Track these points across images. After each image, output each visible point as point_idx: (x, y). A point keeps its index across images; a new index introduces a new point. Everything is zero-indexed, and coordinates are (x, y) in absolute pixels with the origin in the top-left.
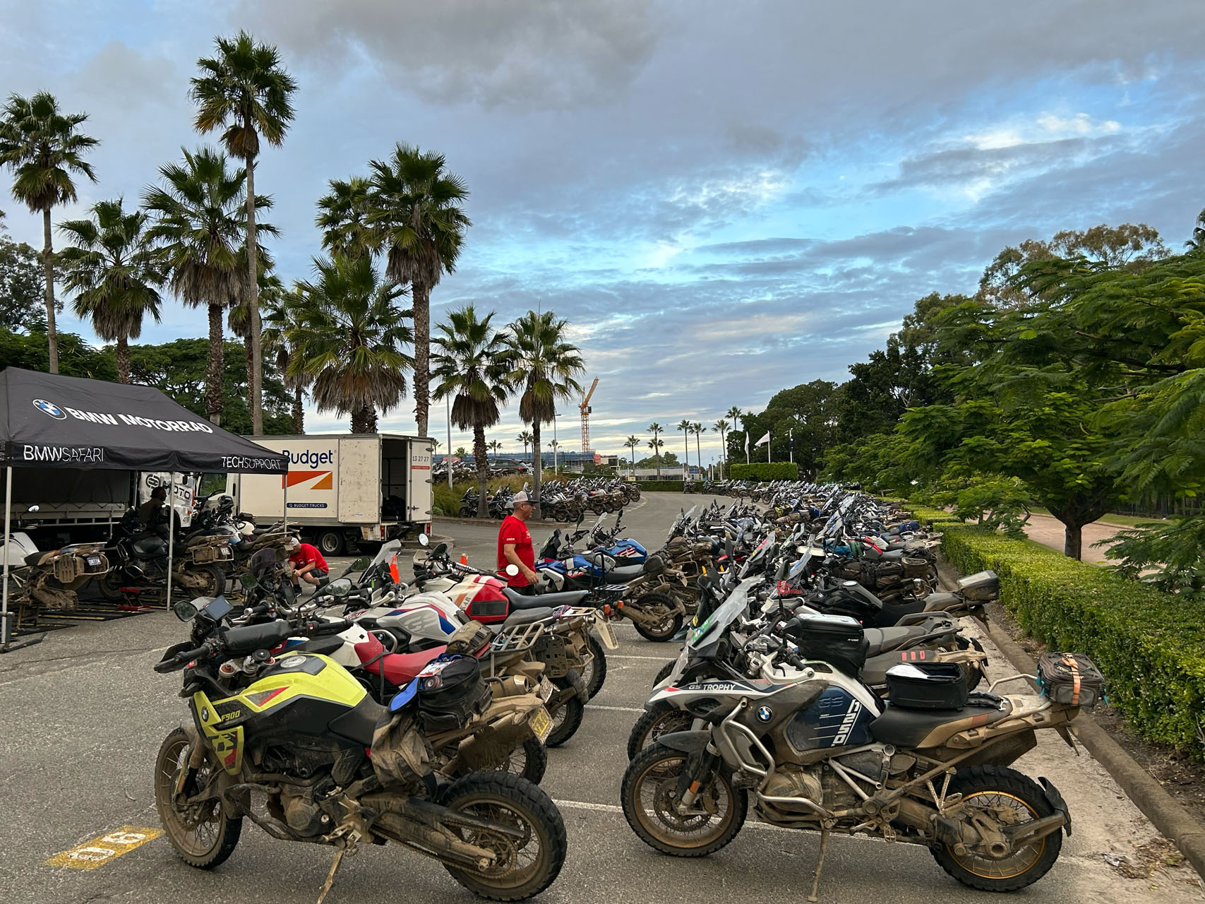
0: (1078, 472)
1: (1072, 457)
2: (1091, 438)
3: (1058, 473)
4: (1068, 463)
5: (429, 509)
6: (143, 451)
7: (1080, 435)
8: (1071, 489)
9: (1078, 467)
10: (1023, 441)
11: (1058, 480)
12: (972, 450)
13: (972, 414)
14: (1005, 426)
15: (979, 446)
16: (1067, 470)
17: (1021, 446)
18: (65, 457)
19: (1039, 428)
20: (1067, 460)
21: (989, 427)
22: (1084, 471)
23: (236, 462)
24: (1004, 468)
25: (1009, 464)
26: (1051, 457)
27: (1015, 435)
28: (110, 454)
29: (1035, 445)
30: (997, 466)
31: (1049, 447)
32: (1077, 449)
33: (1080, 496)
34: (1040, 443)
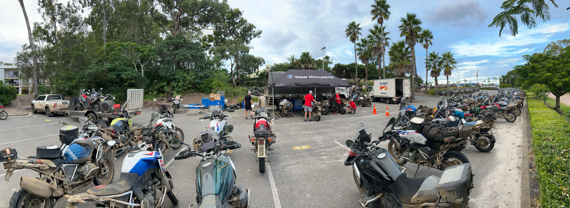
0: (559, 82)
1: (557, 78)
2: (563, 73)
3: (554, 82)
4: (556, 80)
5: (410, 94)
6: (306, 83)
7: (560, 72)
8: (557, 87)
9: (559, 81)
10: (544, 74)
11: (554, 84)
12: (531, 77)
13: (532, 67)
14: (540, 70)
15: (533, 75)
16: (556, 82)
17: (544, 75)
18: (285, 85)
19: (549, 70)
20: (556, 79)
21: (536, 71)
22: (561, 82)
23: (334, 85)
24: (539, 82)
25: (541, 81)
26: (552, 78)
27: (543, 72)
28: (296, 84)
29: (547, 75)
30: (538, 81)
31: (552, 75)
32: (559, 76)
33: (560, 89)
34: (549, 74)
